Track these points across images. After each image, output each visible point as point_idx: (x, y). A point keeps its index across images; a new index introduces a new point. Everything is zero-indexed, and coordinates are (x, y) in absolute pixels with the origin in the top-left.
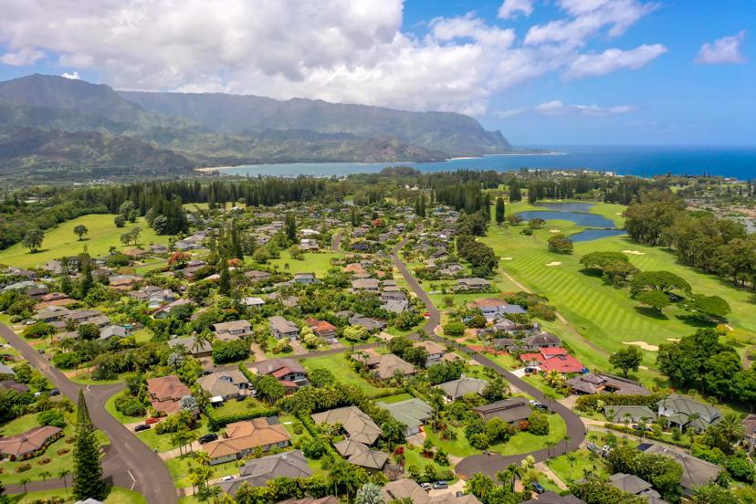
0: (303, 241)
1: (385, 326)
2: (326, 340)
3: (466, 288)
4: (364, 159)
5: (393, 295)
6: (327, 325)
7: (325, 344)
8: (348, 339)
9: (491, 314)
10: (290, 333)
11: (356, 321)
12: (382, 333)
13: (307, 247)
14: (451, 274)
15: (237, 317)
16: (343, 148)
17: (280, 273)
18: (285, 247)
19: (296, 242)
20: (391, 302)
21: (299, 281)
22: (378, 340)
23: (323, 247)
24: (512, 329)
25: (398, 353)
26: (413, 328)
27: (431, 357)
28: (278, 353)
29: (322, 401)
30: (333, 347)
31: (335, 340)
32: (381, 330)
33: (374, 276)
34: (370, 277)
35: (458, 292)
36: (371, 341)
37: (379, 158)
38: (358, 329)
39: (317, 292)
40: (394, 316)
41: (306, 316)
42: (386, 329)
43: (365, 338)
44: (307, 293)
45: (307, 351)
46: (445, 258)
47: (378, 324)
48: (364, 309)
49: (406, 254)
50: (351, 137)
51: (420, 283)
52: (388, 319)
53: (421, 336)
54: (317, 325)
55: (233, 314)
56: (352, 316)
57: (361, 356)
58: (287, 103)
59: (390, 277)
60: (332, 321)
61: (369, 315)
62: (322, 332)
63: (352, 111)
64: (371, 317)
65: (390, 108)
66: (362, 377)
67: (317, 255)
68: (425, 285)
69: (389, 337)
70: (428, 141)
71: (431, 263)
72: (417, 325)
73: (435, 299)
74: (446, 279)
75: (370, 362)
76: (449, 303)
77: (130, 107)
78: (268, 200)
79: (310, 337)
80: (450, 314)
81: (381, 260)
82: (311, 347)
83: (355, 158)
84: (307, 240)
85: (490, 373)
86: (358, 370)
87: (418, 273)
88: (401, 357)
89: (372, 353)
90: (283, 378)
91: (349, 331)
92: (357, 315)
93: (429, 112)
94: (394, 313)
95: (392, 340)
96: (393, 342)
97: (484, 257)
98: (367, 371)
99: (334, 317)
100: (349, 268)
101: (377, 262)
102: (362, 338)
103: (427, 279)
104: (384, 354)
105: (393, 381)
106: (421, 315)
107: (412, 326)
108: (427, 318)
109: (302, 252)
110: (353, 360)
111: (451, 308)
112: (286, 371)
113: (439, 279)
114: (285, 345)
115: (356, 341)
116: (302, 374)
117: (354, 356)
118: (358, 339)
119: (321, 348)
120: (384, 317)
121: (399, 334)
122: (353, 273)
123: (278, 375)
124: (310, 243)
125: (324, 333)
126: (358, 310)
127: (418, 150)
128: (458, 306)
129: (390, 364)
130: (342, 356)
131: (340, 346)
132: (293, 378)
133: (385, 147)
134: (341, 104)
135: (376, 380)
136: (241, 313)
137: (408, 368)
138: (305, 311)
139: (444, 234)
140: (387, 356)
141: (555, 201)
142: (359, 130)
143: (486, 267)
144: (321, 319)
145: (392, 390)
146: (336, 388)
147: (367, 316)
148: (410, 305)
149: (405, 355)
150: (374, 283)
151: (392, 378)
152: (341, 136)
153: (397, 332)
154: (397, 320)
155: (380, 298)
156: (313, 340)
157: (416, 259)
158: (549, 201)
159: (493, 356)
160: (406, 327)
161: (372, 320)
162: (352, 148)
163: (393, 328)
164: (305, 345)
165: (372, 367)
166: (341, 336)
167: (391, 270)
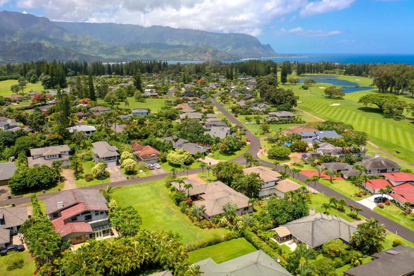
0: (146, 90)
1: (209, 151)
2: (147, 165)
3: (277, 119)
4: (193, 59)
5: (216, 124)
6: (150, 150)
7: (145, 169)
8: (171, 164)
9: (309, 139)
10: (109, 158)
11: (180, 146)
12: (206, 157)
13: (149, 94)
14: (261, 110)
15: (61, 142)
16: (181, 53)
17: (121, 109)
18: (132, 95)
19: (142, 91)
20: (213, 129)
21: (135, 115)
22: (203, 165)
23: (160, 95)
24: (339, 153)
25: (227, 181)
26: (237, 153)
27: (266, 185)
28: (91, 180)
29: (115, 264)
30: (154, 172)
31: (158, 165)
32: (205, 155)
33: (199, 111)
34: (195, 112)
35: (270, 122)
36: (195, 166)
37: (201, 58)
38: (181, 153)
39: (147, 122)
40: (218, 141)
41: (132, 141)
42: (210, 154)
43: (188, 163)
44: (139, 123)
45: (124, 178)
46: (253, 100)
47: (202, 149)
48: (188, 135)
49: (223, 98)
50: (186, 47)
51: (237, 116)
52: (211, 144)
53: (248, 161)
54: (141, 150)
55: (56, 139)
56: (176, 140)
57: (182, 184)
58: (150, 28)
59: (211, 112)
60: (155, 146)
61: (193, 141)
62: (145, 157)
63: (187, 33)
64: (195, 142)
65: (208, 31)
66: (183, 211)
67: (156, 100)
68: (241, 118)
69: (215, 162)
70: (229, 50)
71: (242, 103)
72: (239, 150)
73: (253, 128)
74: (257, 114)
75: (193, 192)
76: (266, 130)
77: (59, 30)
78: (130, 72)
79: (129, 162)
80: (268, 139)
81: (204, 102)
82: (131, 172)
83: (188, 58)
84: (149, 90)
85: (338, 205)
86: (178, 202)
87: (234, 110)
88: (229, 185)
89: (196, 181)
90: (74, 219)
91: (172, 155)
92: (181, 141)
93: (230, 34)
94: (218, 138)
95: (218, 165)
96: (219, 168)
97: (286, 96)
98: (190, 205)
99: (159, 142)
100: (179, 106)
101: (201, 103)
102: (185, 163)
103: (241, 114)
104: (210, 181)
105: (223, 220)
106: (243, 140)
107: (236, 150)
108: (248, 143)
109: (144, 97)
110: (173, 190)
111: (269, 134)
112: (79, 209)
113: (251, 114)
114: (99, 171)
115: (178, 166)
116: (102, 213)
117: (175, 185)
118: (182, 164)
119: (141, 174)
120: (207, 142)
121: (225, 159)
122: (181, 109)
123: (67, 215)
124: (151, 92)
125: (147, 158)
126: (183, 136)
127: (224, 53)
128: (274, 133)
129: (217, 196)
130: (162, 183)
131: (162, 171)
132: (89, 218)
133: (205, 52)
134: (180, 29)
135: (201, 218)
136: (65, 139)
137: (241, 200)
138: (131, 137)
139: (248, 87)
140: (213, 183)
141: (312, 74)
142: (190, 44)
143: (289, 104)
144: (147, 144)
145: (222, 233)
146: (140, 240)
147: (191, 142)
148: (232, 132)
149: (234, 182)
150: (199, 115)
151: (221, 215)
152: (180, 46)
153: (221, 156)
154: (220, 145)
155: (204, 127)
156: (132, 165)
157: (230, 102)
158: (309, 74)
159: (328, 182)
160: (230, 151)
161: (197, 145)
162: (186, 53)
163: (217, 152)
164: (124, 171)
165: (195, 198)
166: (164, 161)
167: (212, 108)
